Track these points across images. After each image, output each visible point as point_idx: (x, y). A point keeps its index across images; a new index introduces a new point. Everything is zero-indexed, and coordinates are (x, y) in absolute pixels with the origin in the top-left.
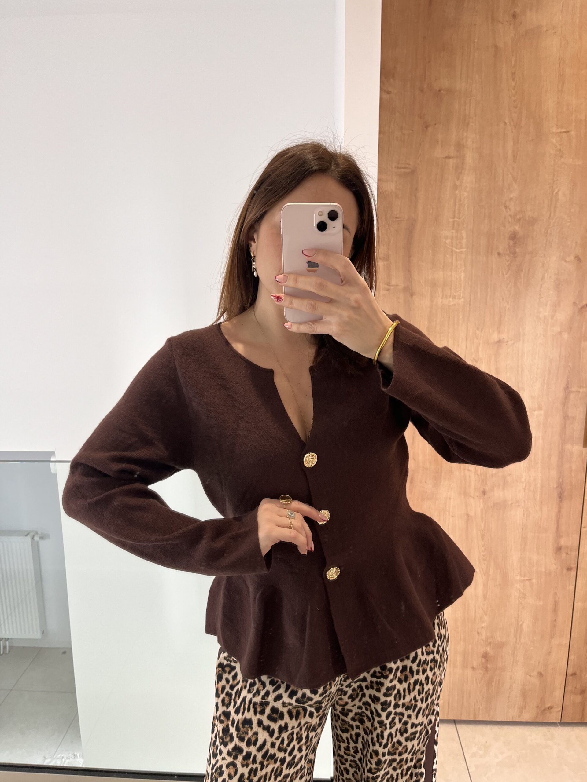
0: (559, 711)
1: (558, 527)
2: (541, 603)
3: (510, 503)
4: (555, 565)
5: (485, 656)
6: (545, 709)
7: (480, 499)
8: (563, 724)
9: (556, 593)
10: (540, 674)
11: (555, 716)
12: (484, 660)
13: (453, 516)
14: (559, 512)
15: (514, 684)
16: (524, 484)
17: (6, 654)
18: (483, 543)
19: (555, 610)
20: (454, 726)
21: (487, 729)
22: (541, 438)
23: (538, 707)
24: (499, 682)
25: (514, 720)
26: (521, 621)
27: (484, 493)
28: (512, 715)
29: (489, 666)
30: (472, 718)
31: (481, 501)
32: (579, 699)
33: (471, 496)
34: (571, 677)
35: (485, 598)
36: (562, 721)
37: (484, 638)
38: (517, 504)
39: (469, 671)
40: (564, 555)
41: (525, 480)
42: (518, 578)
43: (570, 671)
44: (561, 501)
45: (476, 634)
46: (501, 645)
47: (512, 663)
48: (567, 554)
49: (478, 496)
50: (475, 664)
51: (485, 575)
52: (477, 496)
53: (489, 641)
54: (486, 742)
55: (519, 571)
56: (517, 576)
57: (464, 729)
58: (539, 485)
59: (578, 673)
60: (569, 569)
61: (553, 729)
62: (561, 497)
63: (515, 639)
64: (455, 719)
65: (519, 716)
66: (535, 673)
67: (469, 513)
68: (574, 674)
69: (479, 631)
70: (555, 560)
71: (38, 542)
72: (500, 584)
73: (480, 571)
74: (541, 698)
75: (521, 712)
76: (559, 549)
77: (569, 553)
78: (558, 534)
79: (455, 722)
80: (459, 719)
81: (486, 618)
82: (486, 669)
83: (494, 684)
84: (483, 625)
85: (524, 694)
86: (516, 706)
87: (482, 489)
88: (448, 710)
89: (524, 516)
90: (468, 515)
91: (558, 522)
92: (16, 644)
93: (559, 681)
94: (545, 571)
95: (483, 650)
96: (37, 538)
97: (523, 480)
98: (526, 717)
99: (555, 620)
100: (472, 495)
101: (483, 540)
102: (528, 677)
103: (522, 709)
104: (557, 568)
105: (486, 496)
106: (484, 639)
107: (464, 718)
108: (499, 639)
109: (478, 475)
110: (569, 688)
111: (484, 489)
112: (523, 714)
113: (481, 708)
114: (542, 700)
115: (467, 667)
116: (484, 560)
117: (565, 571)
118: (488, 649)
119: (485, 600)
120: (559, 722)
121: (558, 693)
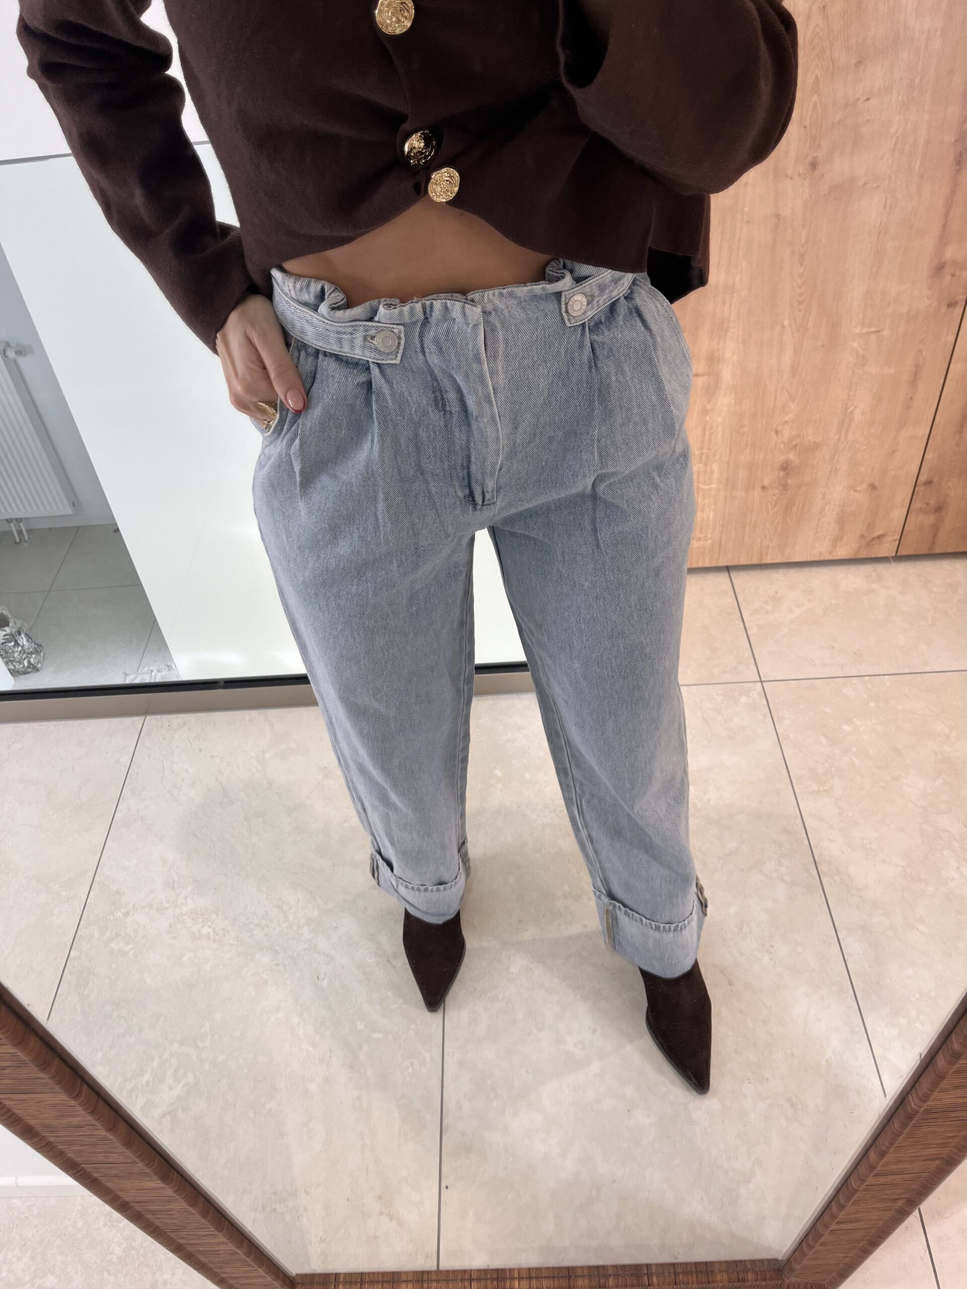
0: (895, 540)
1: (944, 226)
2: (892, 371)
3: (861, 183)
4: (928, 299)
5: (786, 467)
6: (873, 539)
7: (805, 179)
8: (899, 558)
9: (920, 351)
10: (873, 487)
11: (887, 548)
12: (782, 474)
13: (748, 222)
14: (953, 193)
15: (827, 507)
16: (894, 139)
17: (25, 541)
18: (801, 270)
19: (914, 380)
20: (727, 574)
21: (779, 576)
22: (939, 33)
23: (862, 536)
24: (804, 505)
25: (822, 558)
26: (853, 405)
27: (813, 165)
28: (821, 551)
29: (790, 481)
30: (755, 561)
31: (806, 183)
32: (931, 519)
33: (787, 176)
34: (922, 488)
35: (794, 371)
36: (898, 554)
37: (786, 439)
38: (875, 185)
39: (757, 493)
40: (948, 278)
41: (897, 131)
42: (858, 330)
43: (923, 478)
44: (958, 171)
45: (773, 434)
46: (815, 447)
47: (828, 474)
48: (953, 275)
49: (801, 173)
50: (766, 482)
51: (798, 331)
52: (800, 175)
53: (794, 443)
54: (776, 592)
55: (861, 316)
56: (855, 327)
57: (740, 579)
58: (922, 141)
59: (935, 480)
60: (952, 305)
61: (881, 568)
62: (959, 162)
63: (837, 437)
64: (729, 564)
65: (830, 553)
66: (865, 486)
67: (780, 213)
68: (929, 483)
69: (780, 429)
70: (929, 289)
71: (15, 361)
72: (823, 346)
73: (791, 325)
74: (869, 525)
75: (834, 546)
76: (939, 268)
77: (957, 274)
78: (943, 240)
79: (728, 569)
80: (736, 563)
81: (793, 406)
82: (785, 487)
83: (795, 509)
84: (787, 419)
85: (842, 520)
86: (828, 537)
87: (809, 159)
88: (719, 552)
89: (885, 207)
90: (778, 216)
91: (947, 215)
92: (35, 526)
93: (903, 495)
94: (908, 313)
95: (781, 458)
96: (11, 354)
97: (892, 131)
98: (842, 552)
99: (911, 398)
100: (789, 172)
101: (801, 263)
102: (852, 493)
103: (836, 541)
104: (930, 306)
105: (816, 172)
106: (786, 441)
107: (743, 561)
108: (811, 438)
109: (805, 127)
110: (917, 505)
111: (815, 158)
112: (837, 548)
113: (771, 546)
114: (870, 526)
115: (753, 488)
116: (800, 303)
117: (944, 308)
118: (791, 456)
119: (794, 376)
120: (892, 557)
121: (898, 515)
